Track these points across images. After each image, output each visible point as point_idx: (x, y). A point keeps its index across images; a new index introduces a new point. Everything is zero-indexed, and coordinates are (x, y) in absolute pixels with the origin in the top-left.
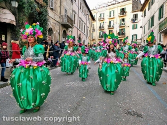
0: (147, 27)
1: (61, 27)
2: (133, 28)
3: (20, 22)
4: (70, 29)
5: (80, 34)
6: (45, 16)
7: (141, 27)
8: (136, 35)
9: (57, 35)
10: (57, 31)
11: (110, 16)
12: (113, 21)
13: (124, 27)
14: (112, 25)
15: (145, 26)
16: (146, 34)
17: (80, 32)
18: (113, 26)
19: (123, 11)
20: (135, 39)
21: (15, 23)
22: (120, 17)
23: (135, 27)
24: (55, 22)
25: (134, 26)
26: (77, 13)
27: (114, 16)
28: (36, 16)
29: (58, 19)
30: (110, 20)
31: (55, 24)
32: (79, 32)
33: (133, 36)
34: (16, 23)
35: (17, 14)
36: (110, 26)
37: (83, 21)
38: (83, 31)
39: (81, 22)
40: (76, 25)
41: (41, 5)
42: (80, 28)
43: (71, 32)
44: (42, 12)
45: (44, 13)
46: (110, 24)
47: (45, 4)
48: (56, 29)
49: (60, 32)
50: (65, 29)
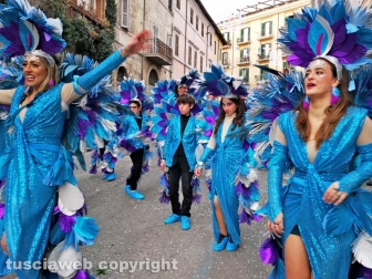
1: (145, 63)
4: (167, 67)
6: (108, 46)
10: (136, 72)
11: (263, 34)
12: (270, 44)
18: (269, 56)
26: (183, 32)
27: (270, 33)
28: (90, 47)
30: (263, 43)
31: (133, 58)
36: (262, 56)
37: (197, 49)
39: (193, 50)
40: (181, 57)
41: (100, 26)
42: (190, 63)
43: (168, 73)
44: (102, 39)
45: (106, 40)
46: (263, 51)
47: (108, 24)
48: (134, 67)
49: (144, 73)
50: (155, 68)
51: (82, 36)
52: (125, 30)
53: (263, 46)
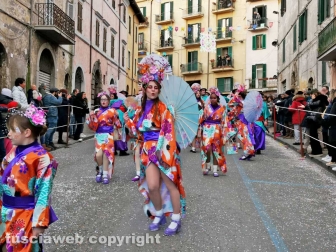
0: (290, 42)
1: (34, 40)
2: (256, 46)
4: (66, 47)
5: (98, 63)
7: (274, 43)
8: (264, 67)
9: (21, 64)
10: (20, 52)
11: (190, 11)
12: (199, 25)
13: (230, 41)
14: (195, 36)
15: (284, 41)
16: (287, 63)
17: (99, 57)
18: (198, 40)
20: (261, 76)
22: (217, 14)
23: (261, 42)
24: (13, 23)
25: (256, 40)
27: (199, 10)
29: (23, 15)
30: (190, 23)
31: (15, 30)
32: (96, 57)
33: (254, 68)
36: (189, 39)
37: (108, 25)
38: (108, 54)
39: (102, 26)
40: (85, 35)
42: (97, 44)
43: (67, 56)
46: (190, 33)
48: (17, 45)
49: (33, 54)
50: (49, 48)
53: (190, 26)
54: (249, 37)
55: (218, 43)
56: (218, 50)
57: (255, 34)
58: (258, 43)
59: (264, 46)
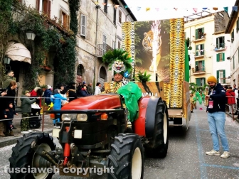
1: (97, 62)
2: (219, 60)
3: (37, 59)
6: (72, 49)
7: (228, 58)
8: (224, 71)
9: (91, 74)
10: (90, 68)
13: (203, 57)
15: (233, 57)
16: (235, 69)
19: (200, 33)
20: (222, 77)
21: (29, 61)
22: (195, 42)
23: (221, 57)
24: (88, 55)
25: (218, 56)
28: (59, 50)
29: (92, 51)
31: (89, 58)
33: (218, 72)
34: (32, 61)
35: (33, 48)
41: (66, 34)
44: (68, 44)
45: (71, 44)
47: (72, 33)
48: (89, 65)
49: (96, 69)
50: (104, 66)
51: (54, 42)
52: (83, 37)
54: (215, 55)
55: (196, 58)
56: (196, 63)
57: (218, 53)
58: (220, 58)
59: (223, 60)
